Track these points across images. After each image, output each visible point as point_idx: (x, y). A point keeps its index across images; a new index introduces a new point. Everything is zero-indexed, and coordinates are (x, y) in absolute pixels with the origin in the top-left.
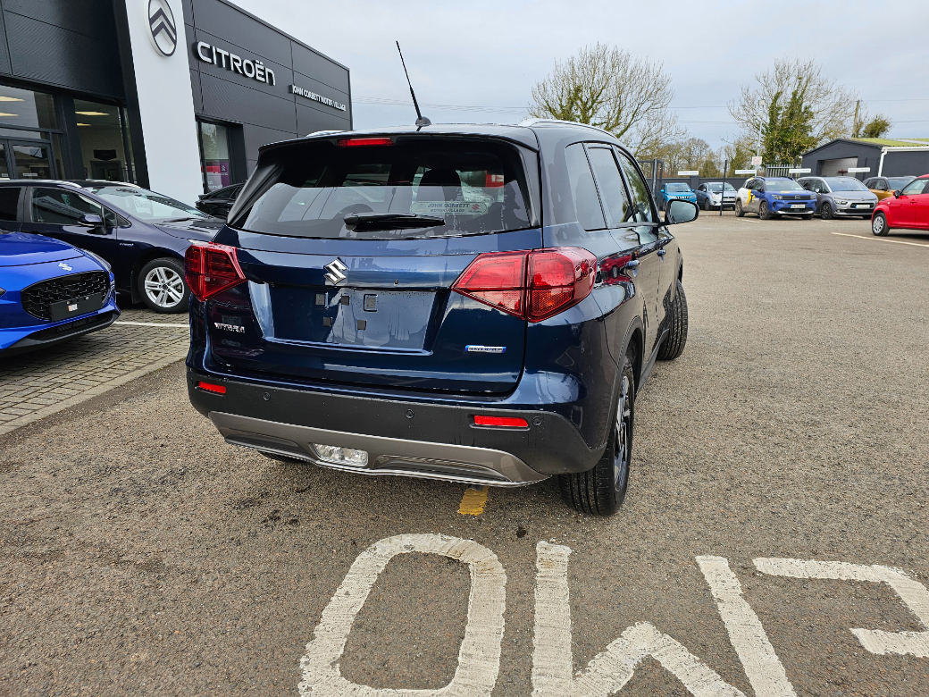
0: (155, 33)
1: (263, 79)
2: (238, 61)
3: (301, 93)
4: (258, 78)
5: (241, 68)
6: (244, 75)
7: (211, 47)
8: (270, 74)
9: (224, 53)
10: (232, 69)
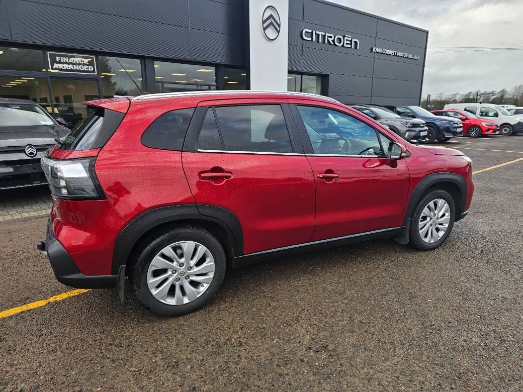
0: (265, 29)
1: (350, 46)
2: (331, 37)
3: (380, 50)
4: (345, 45)
5: (334, 41)
6: (335, 44)
7: (313, 32)
8: (356, 43)
9: (321, 33)
10: (326, 42)
